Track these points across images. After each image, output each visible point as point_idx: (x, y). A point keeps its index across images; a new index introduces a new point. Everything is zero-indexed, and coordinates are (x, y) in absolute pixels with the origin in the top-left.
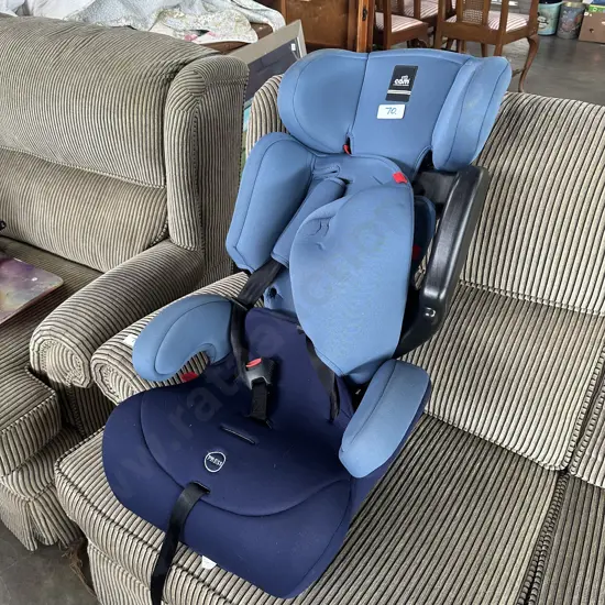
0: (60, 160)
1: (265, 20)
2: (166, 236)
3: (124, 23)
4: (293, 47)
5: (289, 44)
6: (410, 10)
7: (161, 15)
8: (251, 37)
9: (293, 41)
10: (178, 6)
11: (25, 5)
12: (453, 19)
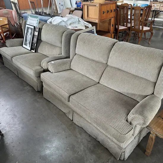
0: (50, 43)
1: (88, 26)
2: (61, 54)
3: (64, 25)
4: (93, 31)
5: (92, 30)
6: (125, 25)
7: (70, 24)
8: (84, 28)
9: (93, 30)
10: (74, 23)
11: (51, 22)
12: (133, 28)
